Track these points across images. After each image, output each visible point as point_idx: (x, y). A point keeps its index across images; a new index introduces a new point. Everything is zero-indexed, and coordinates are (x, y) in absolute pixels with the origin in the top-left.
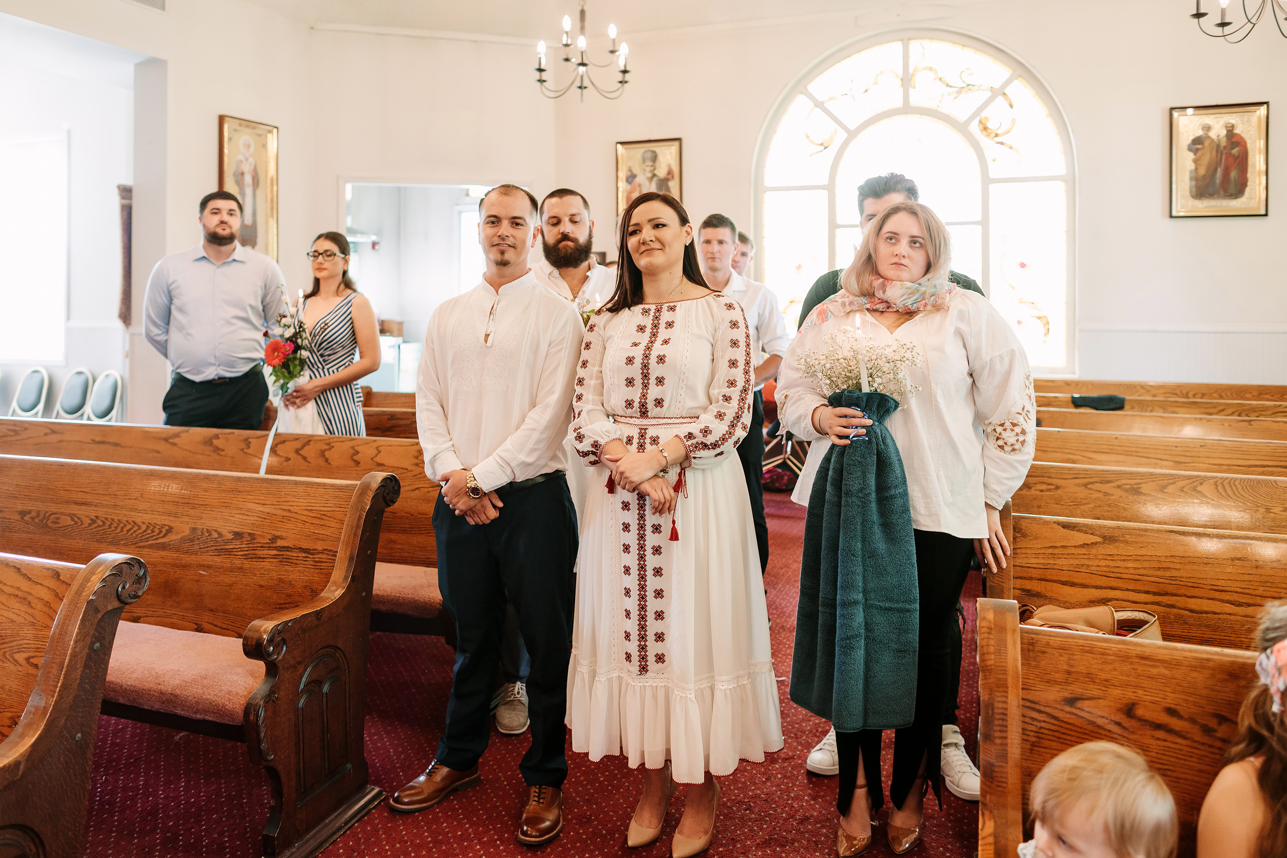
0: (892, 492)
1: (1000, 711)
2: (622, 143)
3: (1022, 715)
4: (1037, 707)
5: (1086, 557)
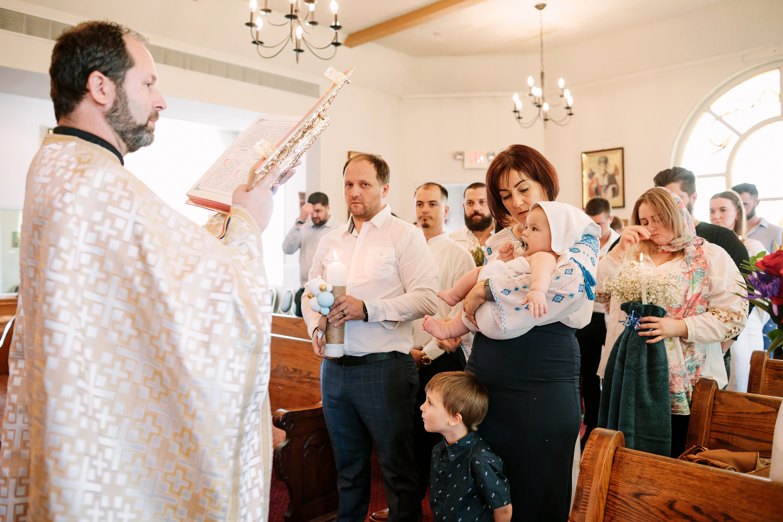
0: (657, 368)
1: (585, 494)
2: (586, 153)
3: (607, 500)
4: (618, 496)
5: (763, 421)
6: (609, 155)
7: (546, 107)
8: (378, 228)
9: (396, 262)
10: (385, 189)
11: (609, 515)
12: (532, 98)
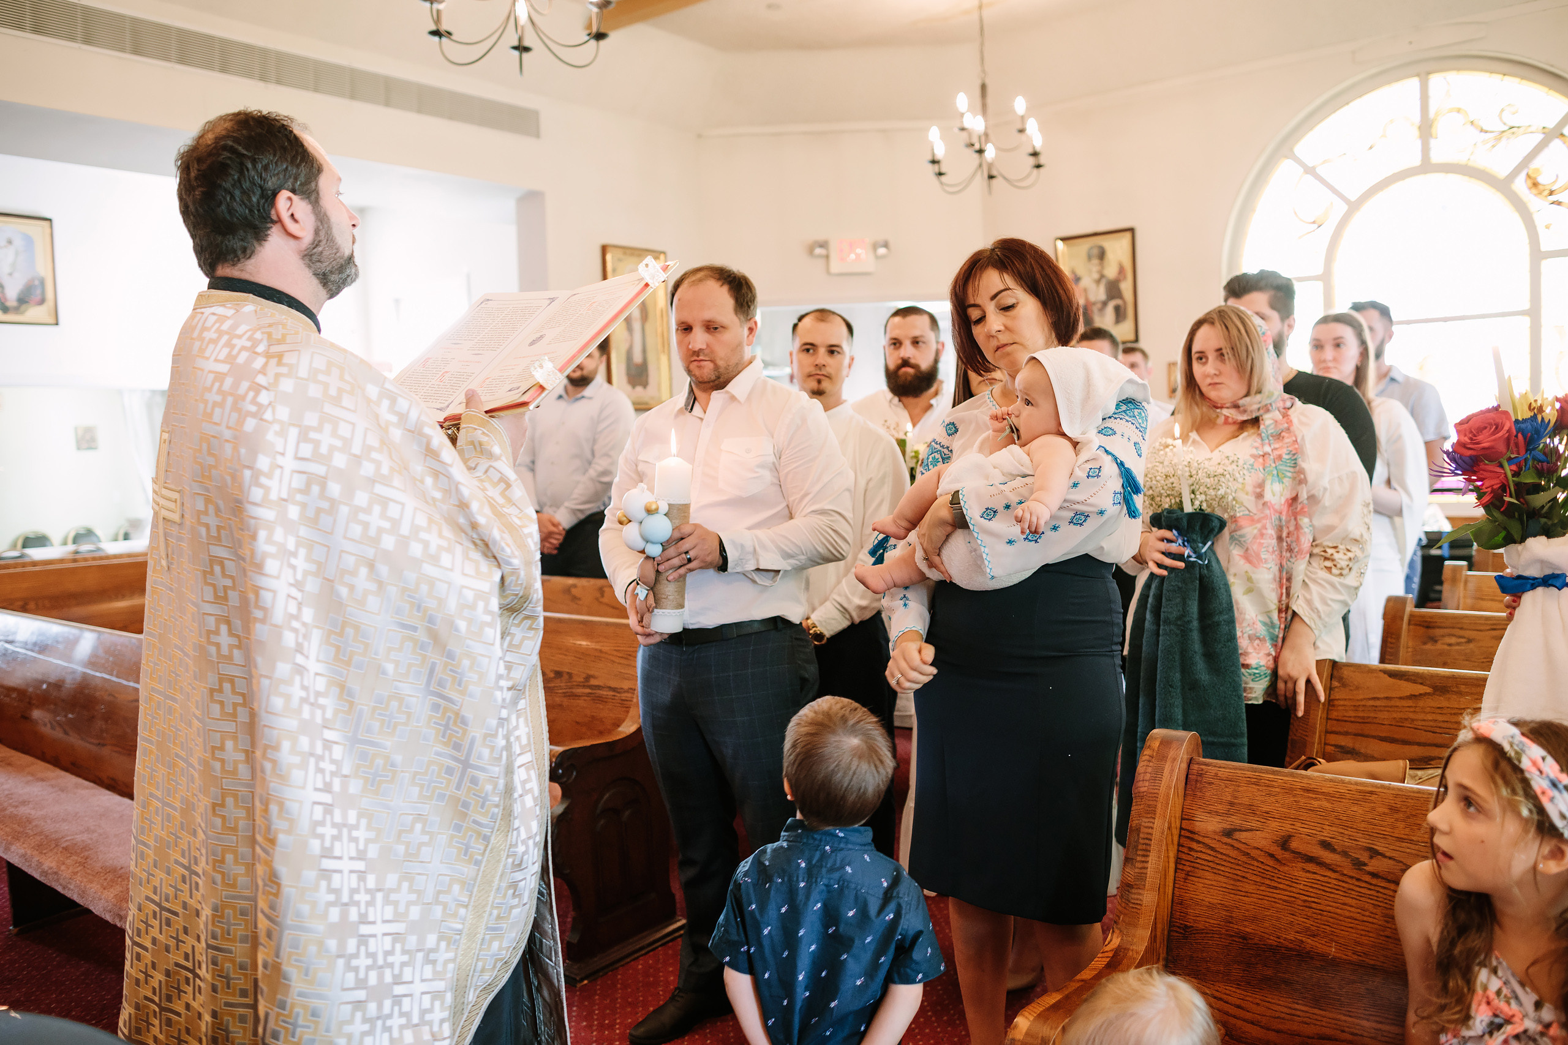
0: (1217, 618)
1: (1146, 836)
2: (1063, 239)
3: (1179, 845)
4: (1196, 837)
5: (1412, 710)
6: (1108, 243)
7: (990, 153)
8: (739, 402)
9: (774, 463)
10: (751, 330)
11: (1182, 870)
12: (964, 134)
